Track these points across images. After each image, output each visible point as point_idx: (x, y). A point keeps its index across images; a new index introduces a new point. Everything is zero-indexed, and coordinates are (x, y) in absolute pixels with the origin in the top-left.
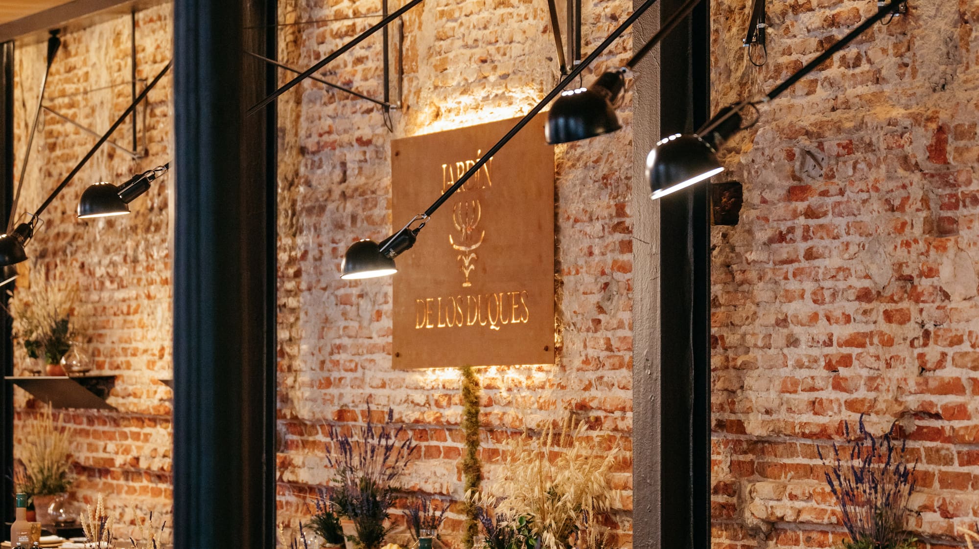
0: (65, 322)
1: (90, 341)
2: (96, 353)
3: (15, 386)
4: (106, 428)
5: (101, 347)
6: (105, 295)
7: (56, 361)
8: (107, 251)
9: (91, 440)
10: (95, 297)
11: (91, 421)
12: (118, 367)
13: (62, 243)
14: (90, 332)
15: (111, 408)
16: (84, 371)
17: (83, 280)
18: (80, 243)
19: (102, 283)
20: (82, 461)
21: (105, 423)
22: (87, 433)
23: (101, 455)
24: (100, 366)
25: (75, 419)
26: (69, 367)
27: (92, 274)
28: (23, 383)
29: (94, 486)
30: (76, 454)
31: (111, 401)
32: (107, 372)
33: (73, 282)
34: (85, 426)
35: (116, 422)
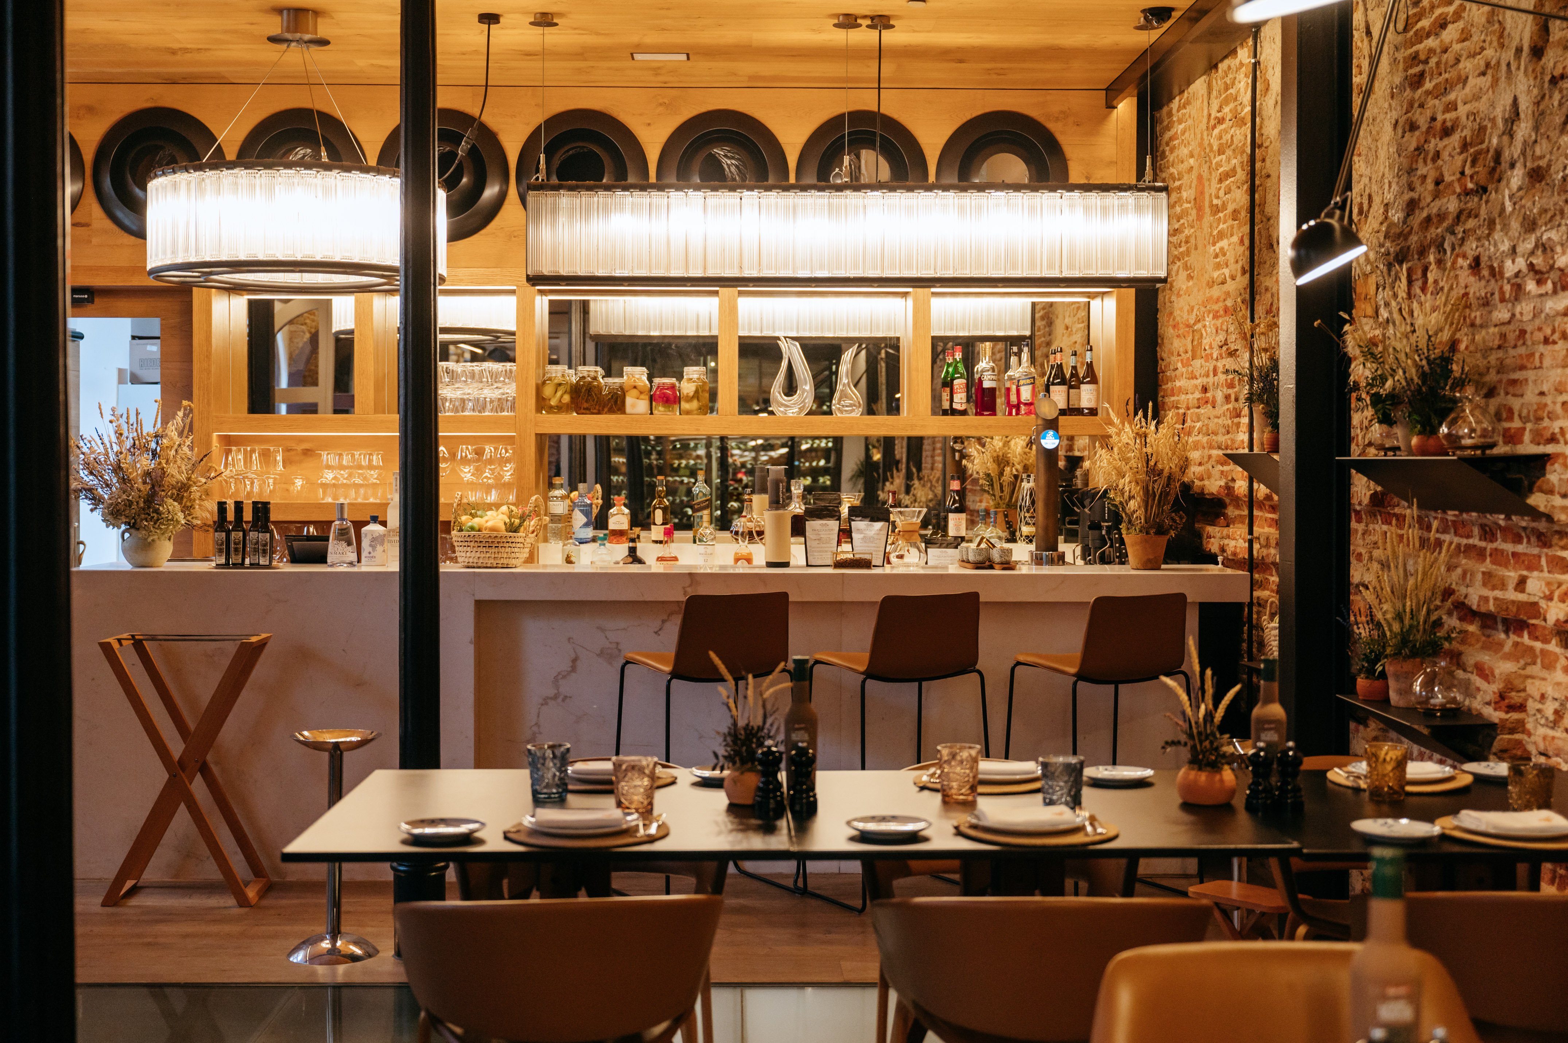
0: (1445, 361)
1: (1491, 393)
2: (1503, 414)
3: (1353, 472)
4: (1521, 548)
5: (1516, 404)
6: (1525, 309)
7: (1430, 430)
8: (1530, 225)
9: (1488, 565)
10: (1501, 314)
11: (1488, 533)
12: (1553, 439)
13: (1435, 232)
14: (1492, 377)
15: (1534, 513)
16: (1484, 447)
17: (1477, 288)
18: (1471, 223)
19: (1518, 289)
20: (1473, 602)
21: (1518, 540)
22: (1481, 554)
23: (1512, 595)
24: (1513, 438)
25: (1458, 528)
26: (1454, 440)
27: (1496, 273)
28: (1366, 467)
29: (1495, 647)
30: (1463, 590)
31: (1537, 500)
32: (1528, 447)
33: (1458, 292)
34: (1475, 541)
35: (1543, 540)
